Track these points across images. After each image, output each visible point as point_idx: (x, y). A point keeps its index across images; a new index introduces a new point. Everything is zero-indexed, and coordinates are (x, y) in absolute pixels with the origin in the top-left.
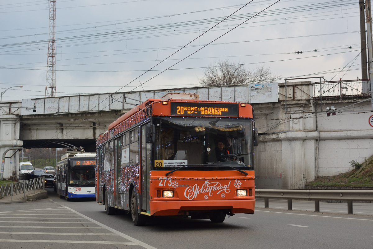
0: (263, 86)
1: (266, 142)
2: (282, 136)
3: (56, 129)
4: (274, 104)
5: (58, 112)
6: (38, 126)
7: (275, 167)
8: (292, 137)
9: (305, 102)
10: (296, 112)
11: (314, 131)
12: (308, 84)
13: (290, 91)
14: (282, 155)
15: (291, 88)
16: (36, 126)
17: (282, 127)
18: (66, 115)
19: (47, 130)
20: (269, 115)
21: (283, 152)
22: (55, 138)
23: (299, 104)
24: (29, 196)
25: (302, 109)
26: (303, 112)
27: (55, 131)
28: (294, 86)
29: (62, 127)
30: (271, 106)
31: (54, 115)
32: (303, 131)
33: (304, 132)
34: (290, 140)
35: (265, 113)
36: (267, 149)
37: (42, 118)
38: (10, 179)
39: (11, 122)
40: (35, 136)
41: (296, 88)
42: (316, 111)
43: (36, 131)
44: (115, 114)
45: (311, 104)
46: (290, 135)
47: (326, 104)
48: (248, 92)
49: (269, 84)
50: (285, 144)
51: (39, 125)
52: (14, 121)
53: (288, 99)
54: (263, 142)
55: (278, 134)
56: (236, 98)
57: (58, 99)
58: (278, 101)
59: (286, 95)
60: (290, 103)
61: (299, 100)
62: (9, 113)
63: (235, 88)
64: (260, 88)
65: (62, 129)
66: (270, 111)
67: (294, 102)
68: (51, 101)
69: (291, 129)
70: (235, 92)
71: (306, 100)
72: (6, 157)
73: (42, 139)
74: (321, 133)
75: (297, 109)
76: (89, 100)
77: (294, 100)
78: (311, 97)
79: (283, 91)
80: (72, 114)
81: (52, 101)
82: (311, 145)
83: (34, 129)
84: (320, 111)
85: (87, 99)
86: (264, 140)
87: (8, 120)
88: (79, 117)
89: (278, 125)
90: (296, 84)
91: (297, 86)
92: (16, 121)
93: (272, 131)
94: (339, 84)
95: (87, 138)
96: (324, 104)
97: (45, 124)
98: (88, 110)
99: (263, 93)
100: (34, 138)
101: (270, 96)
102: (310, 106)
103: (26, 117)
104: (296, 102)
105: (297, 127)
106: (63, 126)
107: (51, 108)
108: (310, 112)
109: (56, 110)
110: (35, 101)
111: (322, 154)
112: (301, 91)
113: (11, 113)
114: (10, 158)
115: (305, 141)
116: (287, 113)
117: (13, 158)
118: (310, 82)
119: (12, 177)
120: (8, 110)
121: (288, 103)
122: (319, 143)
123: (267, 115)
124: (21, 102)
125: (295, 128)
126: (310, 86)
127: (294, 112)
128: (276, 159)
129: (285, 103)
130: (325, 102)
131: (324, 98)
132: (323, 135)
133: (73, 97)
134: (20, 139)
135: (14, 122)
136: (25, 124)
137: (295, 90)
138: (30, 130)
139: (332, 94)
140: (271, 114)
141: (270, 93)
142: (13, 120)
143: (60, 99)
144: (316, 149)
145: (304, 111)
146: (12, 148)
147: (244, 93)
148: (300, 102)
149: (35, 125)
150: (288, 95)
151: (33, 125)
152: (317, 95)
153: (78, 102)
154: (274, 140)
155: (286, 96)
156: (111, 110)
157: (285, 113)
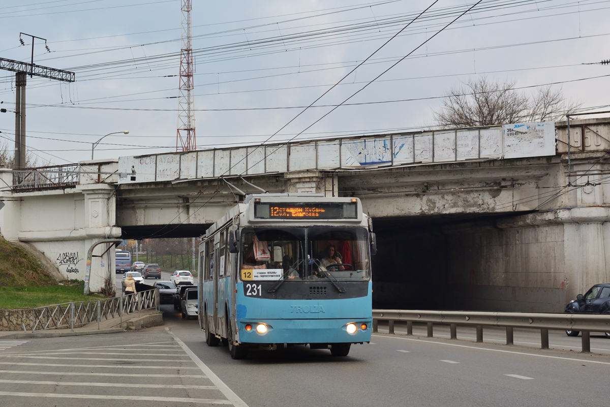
0: (528, 127)
1: (538, 226)
2: (563, 215)
3: (177, 207)
4: (549, 158)
5: (178, 179)
6: (147, 204)
7: (552, 270)
8: (581, 218)
9: (603, 154)
10: (587, 173)
12: (608, 123)
13: (576, 135)
14: (565, 249)
15: (579, 130)
16: (144, 202)
17: (565, 200)
18: (193, 184)
19: (161, 208)
20: (541, 179)
21: (566, 243)
22: (176, 222)
23: (592, 158)
24: (130, 321)
25: (598, 167)
26: (600, 172)
27: (176, 210)
28: (584, 127)
29: (187, 204)
30: (544, 161)
31: (173, 183)
32: (601, 206)
33: (603, 208)
34: (578, 223)
35: (535, 176)
36: (540, 238)
37: (153, 189)
38: (102, 293)
39: (101, 196)
40: (142, 219)
41: (586, 130)
43: (143, 211)
44: (274, 181)
46: (578, 213)
48: (503, 138)
49: (539, 124)
50: (569, 230)
51: (148, 200)
52: (107, 194)
53: (572, 150)
54: (534, 226)
55: (556, 212)
56: (481, 149)
57: (178, 156)
58: (555, 154)
59: (569, 143)
60: (576, 156)
61: (593, 152)
62: (97, 181)
63: (479, 131)
64: (524, 132)
65: (187, 208)
66: (544, 172)
67: (583, 156)
68: (167, 159)
69: (579, 203)
70: (479, 139)
71: (604, 151)
72: (93, 256)
73: (153, 224)
75: (587, 167)
76: (230, 157)
77: (583, 151)
79: (562, 135)
80: (203, 181)
81: (169, 160)
83: (140, 208)
85: (226, 155)
86: (535, 223)
87: (97, 192)
88: (214, 186)
89: (556, 196)
90: (587, 122)
91: (588, 127)
92: (109, 194)
93: (547, 208)
97: (159, 199)
98: (228, 174)
99: (529, 140)
100: (141, 223)
101: (542, 145)
103: (127, 188)
104: (588, 155)
105: (589, 199)
106: (188, 202)
107: (168, 172)
109: (176, 174)
110: (140, 159)
112: (595, 135)
113: (101, 180)
114: (100, 258)
115: (605, 223)
116: (571, 174)
117: (105, 256)
119: (104, 290)
120: (95, 176)
121: (573, 157)
123: (538, 178)
124: (118, 162)
125: (587, 202)
127: (584, 173)
128: (555, 257)
129: (567, 158)
133: (203, 153)
134: (117, 225)
135: (106, 196)
136: (126, 199)
137: (586, 133)
138: (134, 208)
140: (545, 177)
141: (541, 140)
142: (105, 192)
143: (182, 156)
145: (602, 171)
146: (104, 240)
147: (496, 140)
148: (595, 155)
149: (142, 200)
150: (572, 143)
151: (138, 200)
153: (213, 161)
154: (550, 223)
155: (569, 145)
156: (267, 173)
157: (568, 174)
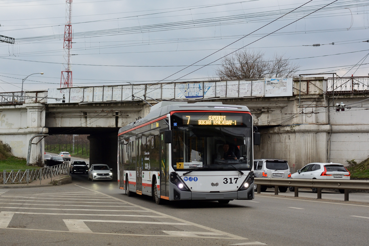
0: (278, 81)
1: (281, 133)
2: (297, 128)
3: (80, 117)
4: (288, 97)
5: (82, 102)
6: (63, 115)
7: (288, 157)
8: (305, 130)
9: (318, 96)
10: (309, 106)
11: (327, 124)
12: (321, 80)
13: (304, 86)
14: (296, 146)
15: (305, 83)
16: (61, 114)
17: (295, 121)
18: (90, 105)
19: (71, 117)
20: (284, 108)
22: (80, 126)
23: (312, 98)
24: (56, 180)
25: (315, 103)
26: (316, 106)
27: (79, 119)
28: (308, 81)
30: (286, 99)
31: (79, 104)
33: (317, 125)
34: (303, 133)
35: (280, 106)
36: (281, 140)
37: (67, 107)
38: (36, 164)
39: (37, 110)
41: (309, 83)
42: (329, 105)
43: (60, 119)
44: (137, 105)
45: (324, 98)
46: (302, 127)
47: (339, 98)
48: (265, 86)
50: (298, 136)
51: (64, 113)
52: (40, 109)
53: (301, 93)
54: (278, 134)
55: (291, 127)
56: (252, 91)
57: (83, 89)
58: (292, 95)
59: (300, 90)
60: (304, 97)
61: (313, 95)
62: (35, 101)
63: (252, 82)
64: (276, 83)
65: (86, 118)
66: (285, 105)
67: (308, 97)
68: (76, 91)
69: (304, 122)
70: (252, 86)
71: (319, 94)
72: (32, 144)
73: (66, 127)
74: (333, 126)
75: (310, 103)
76: (113, 91)
78: (323, 92)
79: (296, 86)
80: (96, 104)
82: (323, 137)
83: (59, 117)
84: (332, 106)
85: (110, 90)
86: (279, 132)
87: (35, 108)
88: (102, 106)
89: (292, 118)
90: (310, 79)
91: (311, 82)
92: (42, 109)
93: (286, 124)
94: (351, 81)
95: (109, 127)
96: (336, 98)
97: (70, 113)
98: (111, 100)
99: (278, 88)
100: (59, 125)
101: (285, 90)
102: (323, 100)
103: (52, 106)
104: (310, 97)
105: (310, 120)
106: (86, 115)
107: (76, 97)
108: (323, 106)
109: (81, 99)
110: (60, 90)
111: (334, 147)
112: (314, 86)
113: (38, 101)
114: (36, 145)
115: (317, 133)
116: (301, 106)
117: (39, 144)
118: (323, 77)
119: (38, 163)
120: (34, 99)
121: (302, 97)
122: (331, 136)
123: (282, 108)
124: (47, 91)
125: (308, 121)
126: (324, 82)
127: (307, 106)
128: (290, 150)
129: (299, 98)
130: (337, 97)
131: (337, 93)
132: (335, 128)
133: (97, 88)
134: (46, 127)
135: (40, 110)
136: (51, 112)
137: (309, 85)
138: (55, 117)
139: (344, 89)
140: (286, 107)
141: (285, 88)
143: (85, 89)
144: (328, 141)
145: (317, 105)
146: (38, 135)
147: (260, 87)
148: (314, 97)
149: (60, 113)
150: (302, 90)
151: (58, 113)
152: (330, 90)
153: (102, 92)
154: (288, 132)
156: (133, 100)
157: (299, 106)
